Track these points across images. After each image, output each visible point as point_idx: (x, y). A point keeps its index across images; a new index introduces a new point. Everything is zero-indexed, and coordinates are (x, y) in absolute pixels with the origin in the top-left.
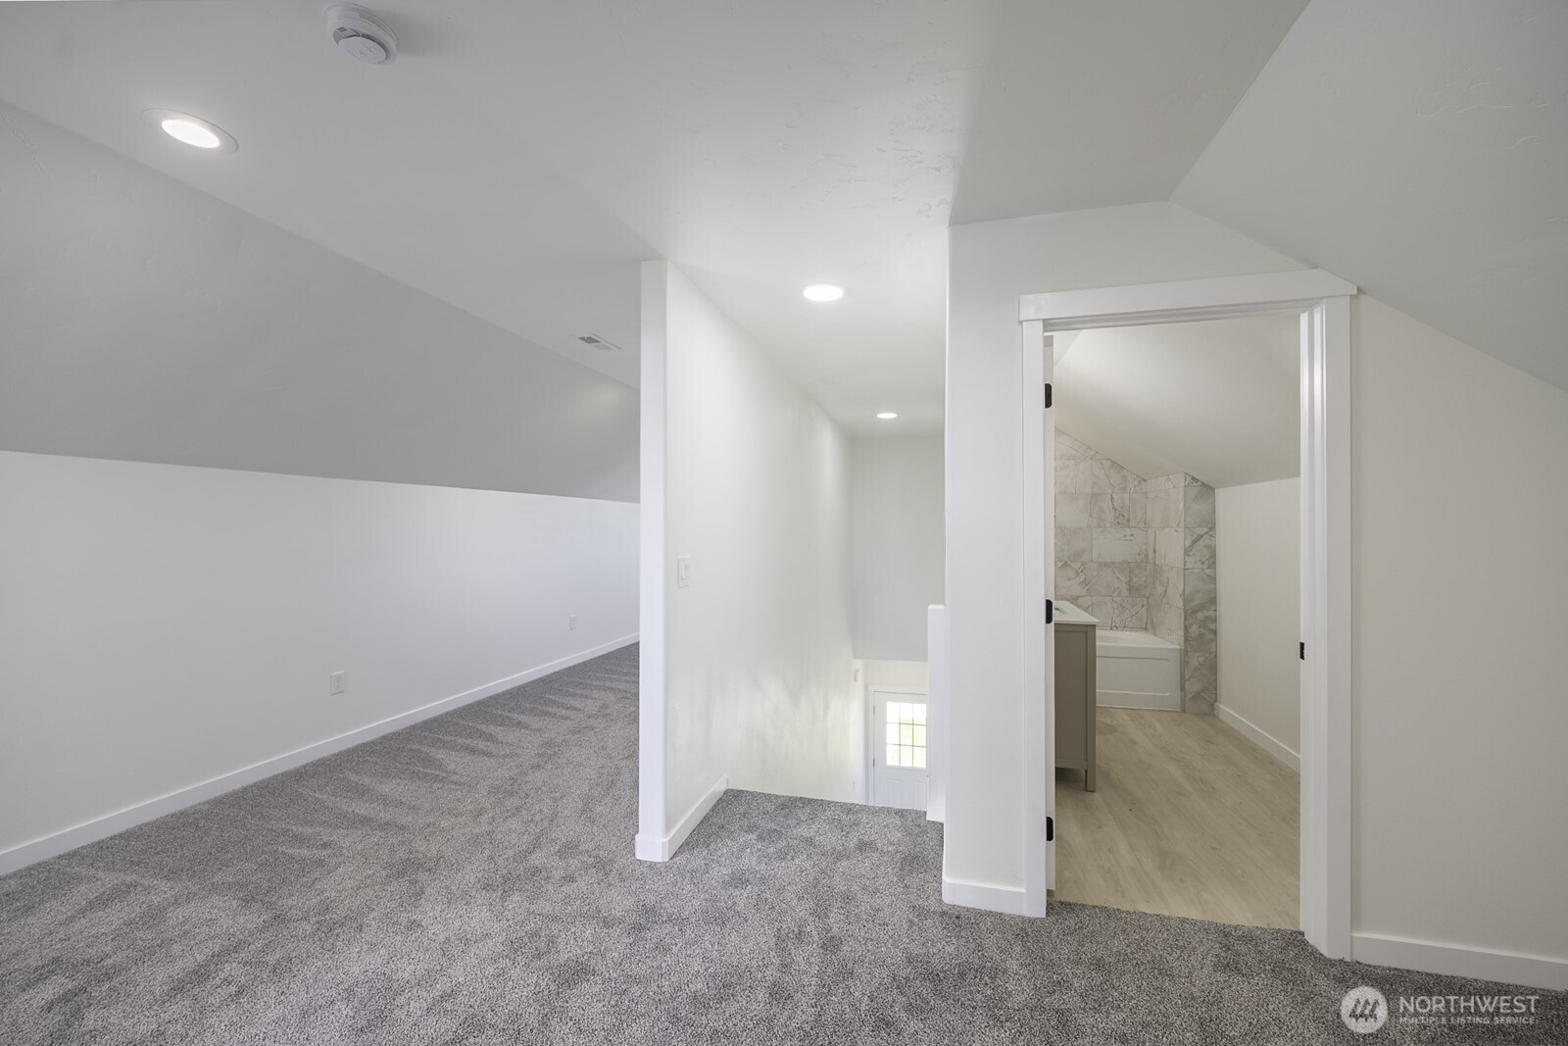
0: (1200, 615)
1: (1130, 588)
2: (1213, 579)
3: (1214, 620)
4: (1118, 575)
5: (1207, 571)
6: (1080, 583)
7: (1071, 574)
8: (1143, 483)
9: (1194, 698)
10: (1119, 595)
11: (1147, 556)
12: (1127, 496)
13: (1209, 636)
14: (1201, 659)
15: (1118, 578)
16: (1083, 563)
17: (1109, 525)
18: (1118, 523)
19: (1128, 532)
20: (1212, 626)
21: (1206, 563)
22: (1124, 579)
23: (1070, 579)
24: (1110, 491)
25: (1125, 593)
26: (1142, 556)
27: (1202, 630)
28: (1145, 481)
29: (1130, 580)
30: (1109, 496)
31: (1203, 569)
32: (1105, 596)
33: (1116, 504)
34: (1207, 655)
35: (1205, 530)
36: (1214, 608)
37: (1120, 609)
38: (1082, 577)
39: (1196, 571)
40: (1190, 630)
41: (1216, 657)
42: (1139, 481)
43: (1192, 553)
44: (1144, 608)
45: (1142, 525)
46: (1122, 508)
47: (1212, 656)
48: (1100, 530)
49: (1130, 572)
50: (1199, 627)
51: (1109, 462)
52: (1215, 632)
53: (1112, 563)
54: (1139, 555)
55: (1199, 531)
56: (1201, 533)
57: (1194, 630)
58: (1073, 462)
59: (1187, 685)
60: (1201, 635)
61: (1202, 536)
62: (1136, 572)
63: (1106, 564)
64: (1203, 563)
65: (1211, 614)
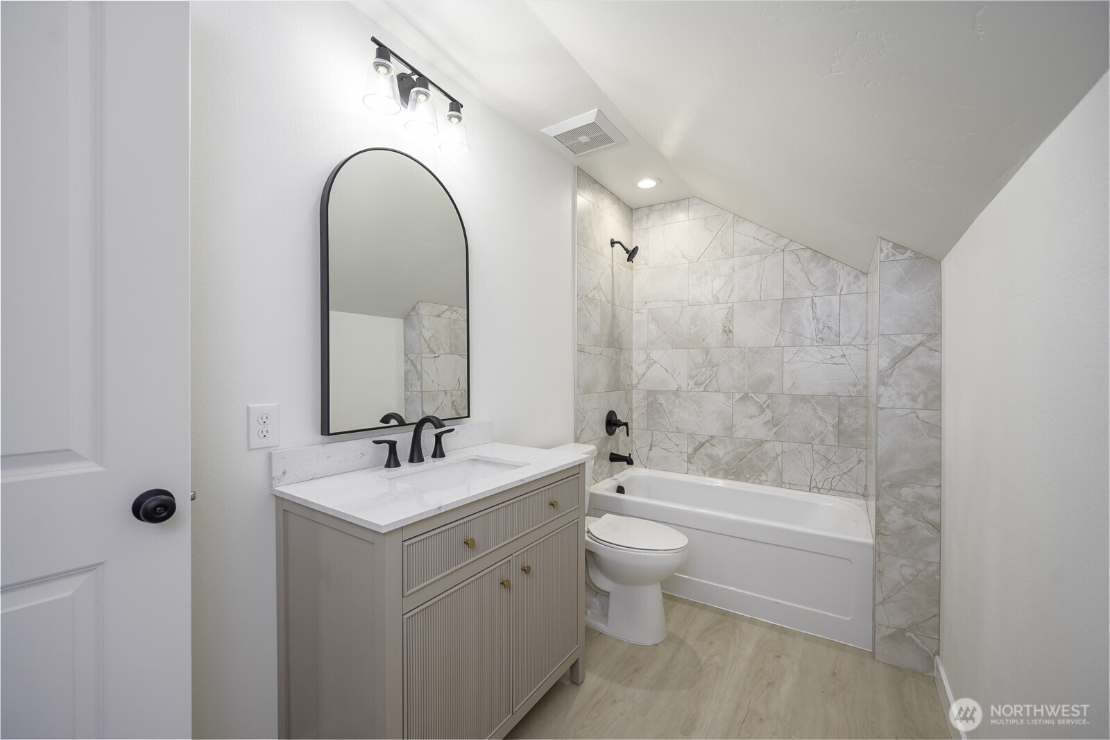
0: (907, 493)
1: (840, 433)
2: (936, 429)
3: (937, 505)
4: (820, 414)
5: (922, 414)
6: (766, 423)
7: (753, 409)
8: (863, 279)
9: (892, 637)
10: (822, 442)
11: (866, 387)
12: (835, 299)
13: (927, 533)
14: (908, 572)
15: (820, 418)
16: (770, 396)
17: (808, 342)
18: (823, 339)
19: (837, 351)
20: (932, 516)
21: (920, 399)
22: (831, 420)
23: (751, 417)
24: (809, 293)
25: (831, 440)
26: (859, 388)
27: (911, 520)
28: (866, 274)
29: (840, 422)
30: (808, 301)
31: (914, 410)
32: (801, 443)
33: (818, 311)
34: (920, 566)
35: (920, 338)
36: (935, 482)
37: (824, 463)
38: (768, 415)
39: (900, 412)
40: (887, 518)
41: (939, 571)
42: (856, 277)
43: (891, 381)
44: (862, 465)
45: (859, 340)
46: (829, 316)
47: (932, 569)
48: (794, 349)
49: (840, 409)
50: (905, 514)
51: (810, 252)
52: (937, 527)
53: (813, 396)
54: (855, 386)
55: (907, 341)
56: (912, 345)
57: (895, 517)
58: (757, 257)
59: (880, 611)
60: (909, 528)
61: (912, 350)
62: (850, 409)
63: (804, 398)
64: (914, 399)
65: (930, 492)
